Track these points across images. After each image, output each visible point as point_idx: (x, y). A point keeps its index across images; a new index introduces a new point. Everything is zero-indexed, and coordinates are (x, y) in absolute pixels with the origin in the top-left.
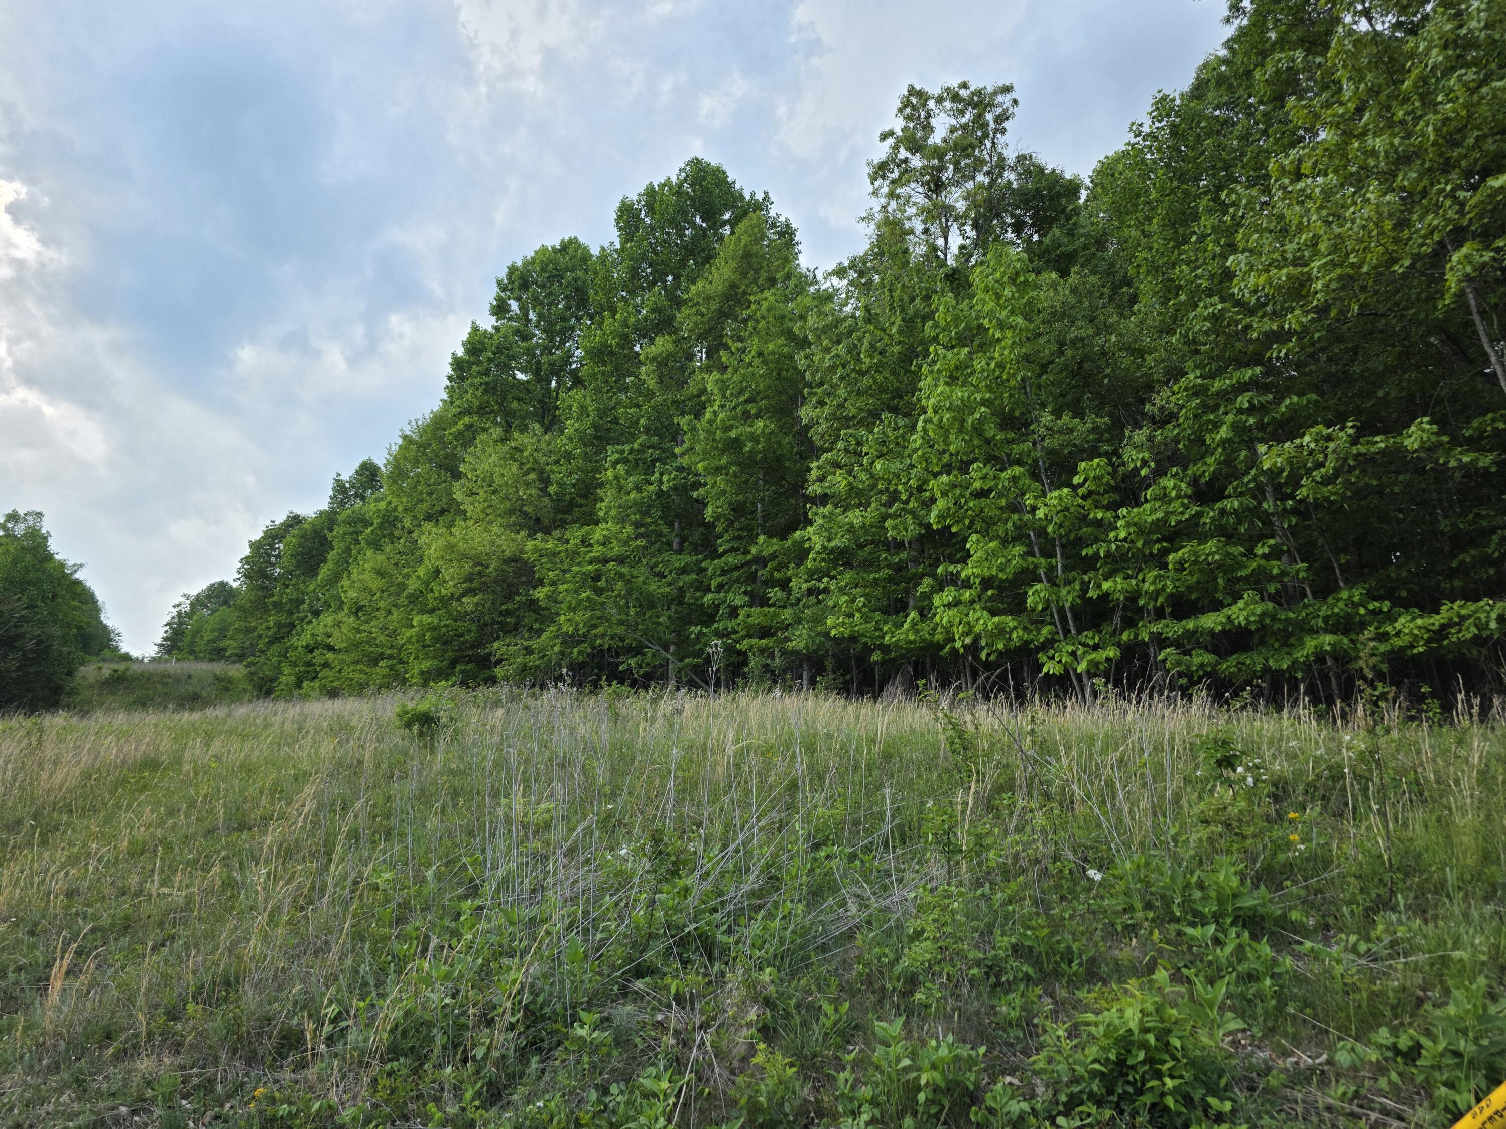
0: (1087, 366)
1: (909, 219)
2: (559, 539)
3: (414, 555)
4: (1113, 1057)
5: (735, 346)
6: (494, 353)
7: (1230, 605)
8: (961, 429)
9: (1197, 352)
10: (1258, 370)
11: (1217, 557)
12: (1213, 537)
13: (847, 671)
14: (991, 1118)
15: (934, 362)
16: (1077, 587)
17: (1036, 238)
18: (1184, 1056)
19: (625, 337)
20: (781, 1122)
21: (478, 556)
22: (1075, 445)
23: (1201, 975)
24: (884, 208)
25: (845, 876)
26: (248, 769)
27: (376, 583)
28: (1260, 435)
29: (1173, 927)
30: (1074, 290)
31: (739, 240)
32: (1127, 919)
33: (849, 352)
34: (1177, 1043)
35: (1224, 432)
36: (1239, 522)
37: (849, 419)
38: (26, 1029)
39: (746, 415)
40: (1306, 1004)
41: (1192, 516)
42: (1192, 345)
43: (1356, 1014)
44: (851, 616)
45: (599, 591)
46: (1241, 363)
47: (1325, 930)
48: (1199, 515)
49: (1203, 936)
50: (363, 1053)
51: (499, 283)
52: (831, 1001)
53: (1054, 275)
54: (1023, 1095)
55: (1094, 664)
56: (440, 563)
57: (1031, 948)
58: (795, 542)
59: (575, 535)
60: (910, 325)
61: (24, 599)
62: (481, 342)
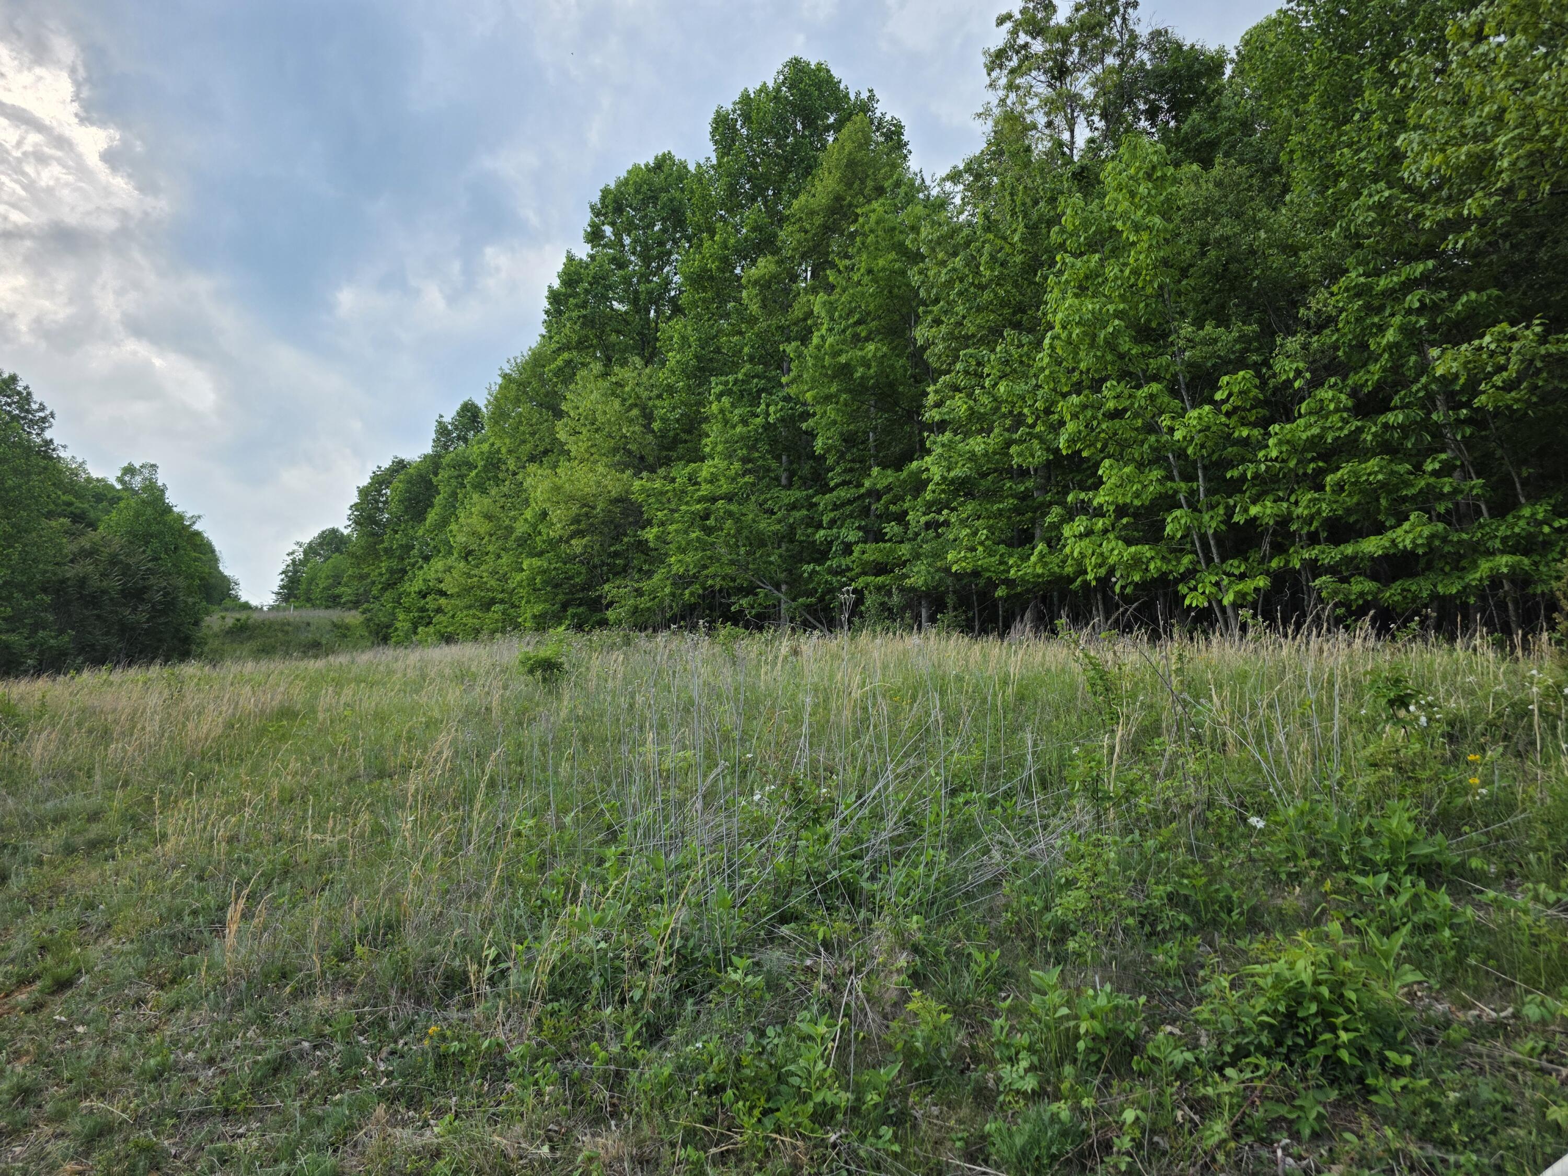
0: (1233, 267)
1: (1031, 112)
2: (665, 478)
3: (520, 496)
4: (1282, 1008)
5: (842, 264)
6: (591, 284)
7: (1393, 527)
8: (1092, 345)
9: (1359, 246)
10: (1430, 264)
11: (1380, 477)
12: (1375, 455)
13: (970, 607)
14: (1155, 1068)
15: (1061, 272)
16: (1222, 511)
17: (1172, 124)
18: (1360, 1009)
19: (725, 260)
20: (938, 1067)
21: (584, 497)
22: (1219, 357)
23: (1374, 924)
24: (1003, 101)
25: (985, 822)
26: (381, 717)
27: (484, 528)
28: (1432, 337)
29: (1341, 875)
30: (1219, 184)
31: (843, 147)
32: (1291, 867)
33: (967, 265)
34: (1353, 996)
35: (1391, 336)
36: (1406, 437)
37: (967, 337)
38: (208, 968)
39: (856, 338)
40: (1489, 955)
41: (1351, 433)
42: (1355, 240)
43: (1546, 965)
44: (973, 549)
45: (709, 531)
46: (1410, 258)
47: (1508, 878)
48: (1360, 430)
49: (1375, 885)
50: (524, 994)
51: (592, 208)
52: (980, 949)
53: (1195, 167)
54: (1186, 1045)
55: (1242, 595)
56: (547, 505)
57: (1187, 897)
58: (911, 474)
59: (681, 472)
60: (1034, 231)
61: (149, 552)
62: (577, 273)
